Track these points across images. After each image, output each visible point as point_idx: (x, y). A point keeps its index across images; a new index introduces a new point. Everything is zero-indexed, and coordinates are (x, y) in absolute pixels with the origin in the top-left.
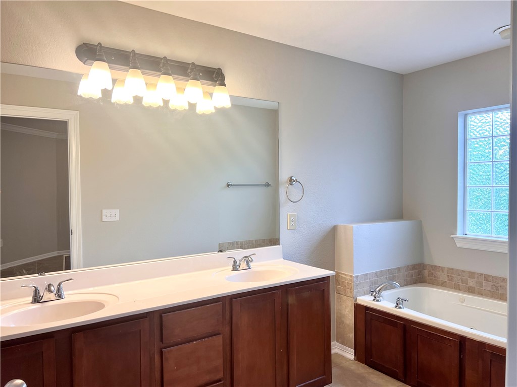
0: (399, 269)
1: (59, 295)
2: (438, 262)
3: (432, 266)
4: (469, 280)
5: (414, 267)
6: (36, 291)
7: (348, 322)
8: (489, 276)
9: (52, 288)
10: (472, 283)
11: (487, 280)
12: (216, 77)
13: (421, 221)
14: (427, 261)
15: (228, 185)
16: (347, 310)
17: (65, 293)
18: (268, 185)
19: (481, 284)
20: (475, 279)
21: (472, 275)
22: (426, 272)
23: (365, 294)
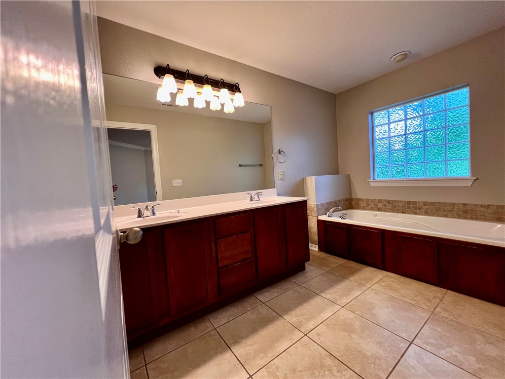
0: (339, 201)
1: (154, 214)
2: (359, 197)
3: (357, 199)
4: (379, 204)
5: (347, 200)
6: (140, 211)
7: (314, 230)
8: (390, 201)
9: (149, 208)
10: (380, 205)
11: (389, 203)
12: (235, 89)
13: (349, 175)
14: (354, 197)
15: (240, 166)
16: (313, 223)
17: (156, 213)
18: (261, 165)
19: (386, 206)
20: (382, 203)
21: (380, 201)
22: (354, 203)
23: (322, 215)
